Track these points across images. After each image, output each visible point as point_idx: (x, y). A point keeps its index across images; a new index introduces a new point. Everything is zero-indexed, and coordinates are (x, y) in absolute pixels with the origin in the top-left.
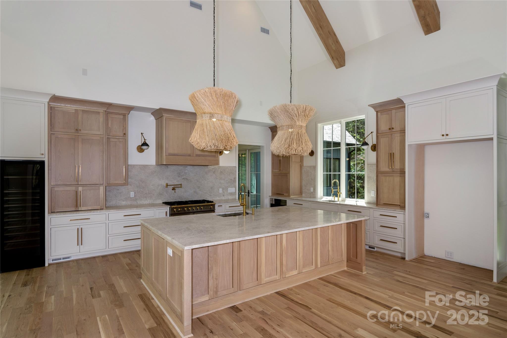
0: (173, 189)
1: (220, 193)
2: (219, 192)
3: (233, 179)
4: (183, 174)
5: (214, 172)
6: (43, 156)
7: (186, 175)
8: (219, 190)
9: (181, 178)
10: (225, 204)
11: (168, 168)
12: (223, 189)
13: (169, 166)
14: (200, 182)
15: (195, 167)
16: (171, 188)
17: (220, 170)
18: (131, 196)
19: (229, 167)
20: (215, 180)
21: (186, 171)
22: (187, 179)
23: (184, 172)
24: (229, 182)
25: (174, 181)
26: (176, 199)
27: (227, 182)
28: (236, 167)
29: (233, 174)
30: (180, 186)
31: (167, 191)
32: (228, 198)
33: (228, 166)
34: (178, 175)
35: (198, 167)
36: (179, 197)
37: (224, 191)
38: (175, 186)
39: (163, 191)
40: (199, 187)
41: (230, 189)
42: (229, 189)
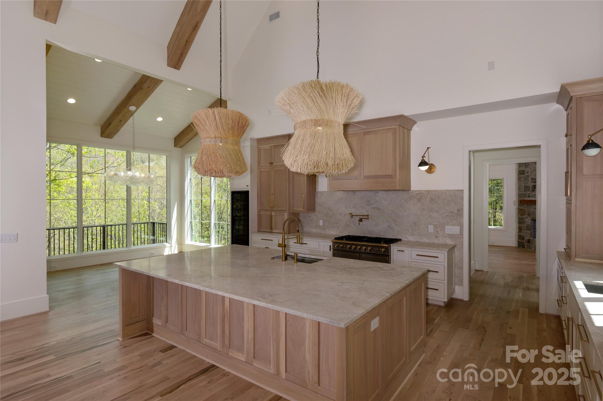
0: (361, 220)
1: (431, 233)
2: (428, 231)
3: (456, 211)
4: (373, 202)
5: (419, 200)
6: (248, 187)
7: (377, 203)
8: (428, 227)
9: (371, 206)
10: (410, 249)
11: (355, 194)
12: (435, 227)
13: (356, 193)
14: (396, 213)
15: (390, 192)
16: (358, 218)
17: (429, 196)
18: (320, 225)
19: (448, 191)
20: (421, 212)
21: (378, 198)
22: (378, 209)
23: (375, 199)
24: (448, 216)
25: (362, 210)
26: (364, 234)
27: (443, 215)
28: (462, 191)
29: (455, 203)
30: (367, 217)
31: (354, 223)
32: (446, 243)
33: (445, 190)
34: (367, 203)
35: (393, 192)
36: (369, 231)
37: (438, 230)
38: (363, 217)
39: (350, 222)
40: (396, 220)
41: (450, 227)
42: (446, 227)
